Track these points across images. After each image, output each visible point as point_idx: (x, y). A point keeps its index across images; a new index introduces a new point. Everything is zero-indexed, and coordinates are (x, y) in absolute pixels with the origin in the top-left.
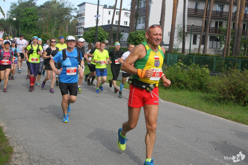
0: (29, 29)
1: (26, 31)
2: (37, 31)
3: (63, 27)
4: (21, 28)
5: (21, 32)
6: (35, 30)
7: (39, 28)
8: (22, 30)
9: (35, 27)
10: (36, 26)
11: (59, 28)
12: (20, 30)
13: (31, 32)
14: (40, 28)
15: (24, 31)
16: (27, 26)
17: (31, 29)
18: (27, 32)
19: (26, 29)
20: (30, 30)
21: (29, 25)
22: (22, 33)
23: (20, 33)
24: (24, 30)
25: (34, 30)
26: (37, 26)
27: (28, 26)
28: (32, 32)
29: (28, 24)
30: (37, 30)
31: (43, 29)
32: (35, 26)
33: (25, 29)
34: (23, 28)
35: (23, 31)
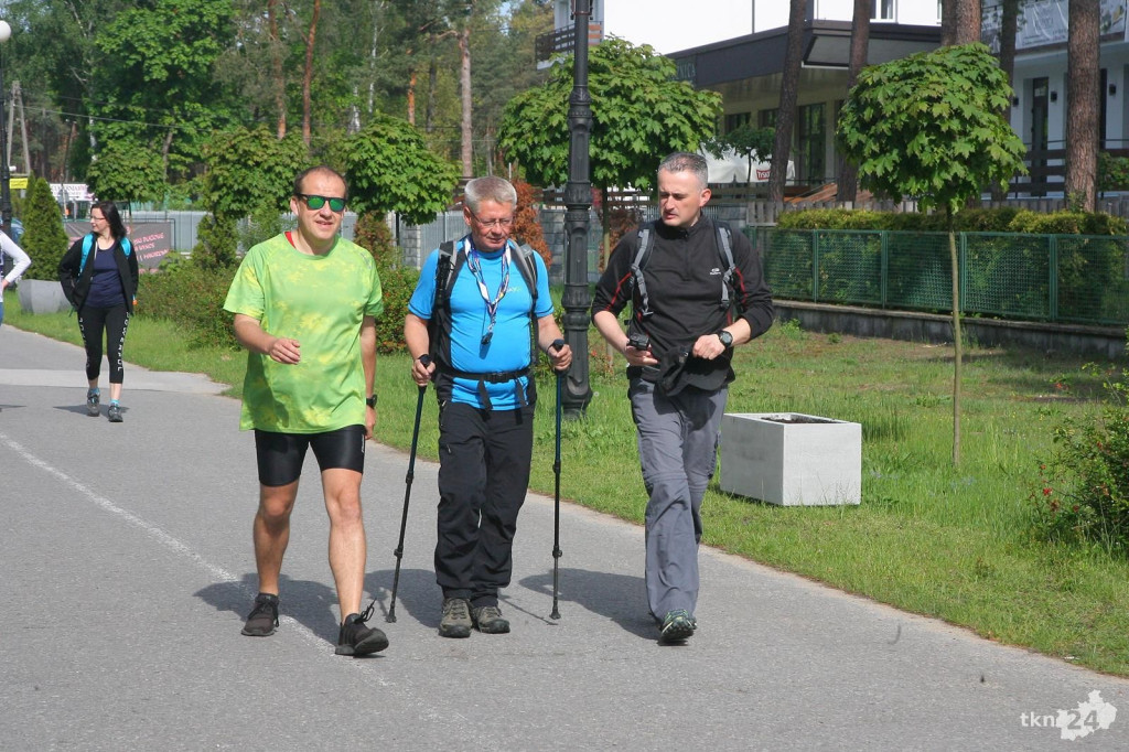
0: (164, 105)
1: (142, 125)
2: (225, 121)
3: (432, 71)
4: (99, 106)
5: (104, 138)
6: (207, 111)
7: (246, 93)
8: (106, 123)
9: (210, 93)
10: (214, 81)
11: (399, 83)
12: (96, 121)
13: (181, 134)
14: (250, 89)
15: (124, 125)
16: (144, 83)
17: (176, 108)
18: (148, 135)
19: (137, 109)
20: (172, 114)
21: (159, 74)
22: (111, 144)
23: (93, 139)
24: (124, 116)
25: (198, 115)
26: (222, 75)
27: (153, 81)
28: (190, 129)
29: (148, 73)
30: (225, 113)
31: (272, 102)
32: (210, 78)
33: (131, 108)
34: (112, 100)
35: (115, 127)
